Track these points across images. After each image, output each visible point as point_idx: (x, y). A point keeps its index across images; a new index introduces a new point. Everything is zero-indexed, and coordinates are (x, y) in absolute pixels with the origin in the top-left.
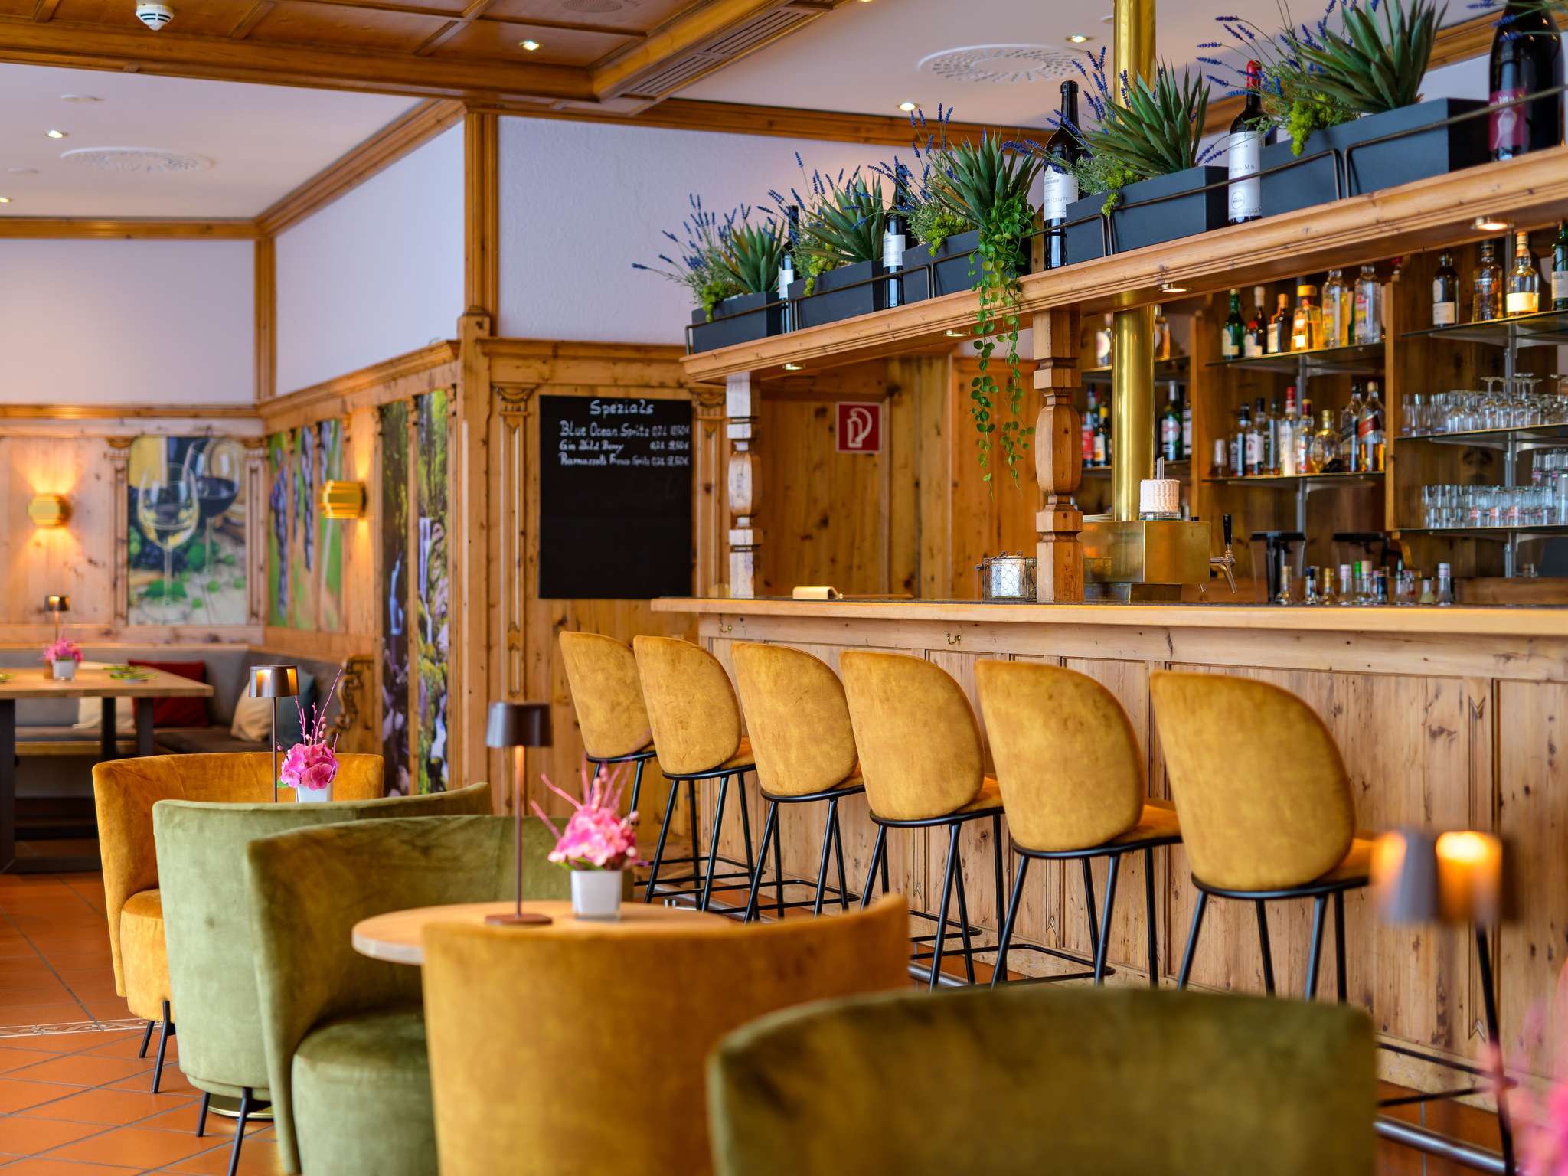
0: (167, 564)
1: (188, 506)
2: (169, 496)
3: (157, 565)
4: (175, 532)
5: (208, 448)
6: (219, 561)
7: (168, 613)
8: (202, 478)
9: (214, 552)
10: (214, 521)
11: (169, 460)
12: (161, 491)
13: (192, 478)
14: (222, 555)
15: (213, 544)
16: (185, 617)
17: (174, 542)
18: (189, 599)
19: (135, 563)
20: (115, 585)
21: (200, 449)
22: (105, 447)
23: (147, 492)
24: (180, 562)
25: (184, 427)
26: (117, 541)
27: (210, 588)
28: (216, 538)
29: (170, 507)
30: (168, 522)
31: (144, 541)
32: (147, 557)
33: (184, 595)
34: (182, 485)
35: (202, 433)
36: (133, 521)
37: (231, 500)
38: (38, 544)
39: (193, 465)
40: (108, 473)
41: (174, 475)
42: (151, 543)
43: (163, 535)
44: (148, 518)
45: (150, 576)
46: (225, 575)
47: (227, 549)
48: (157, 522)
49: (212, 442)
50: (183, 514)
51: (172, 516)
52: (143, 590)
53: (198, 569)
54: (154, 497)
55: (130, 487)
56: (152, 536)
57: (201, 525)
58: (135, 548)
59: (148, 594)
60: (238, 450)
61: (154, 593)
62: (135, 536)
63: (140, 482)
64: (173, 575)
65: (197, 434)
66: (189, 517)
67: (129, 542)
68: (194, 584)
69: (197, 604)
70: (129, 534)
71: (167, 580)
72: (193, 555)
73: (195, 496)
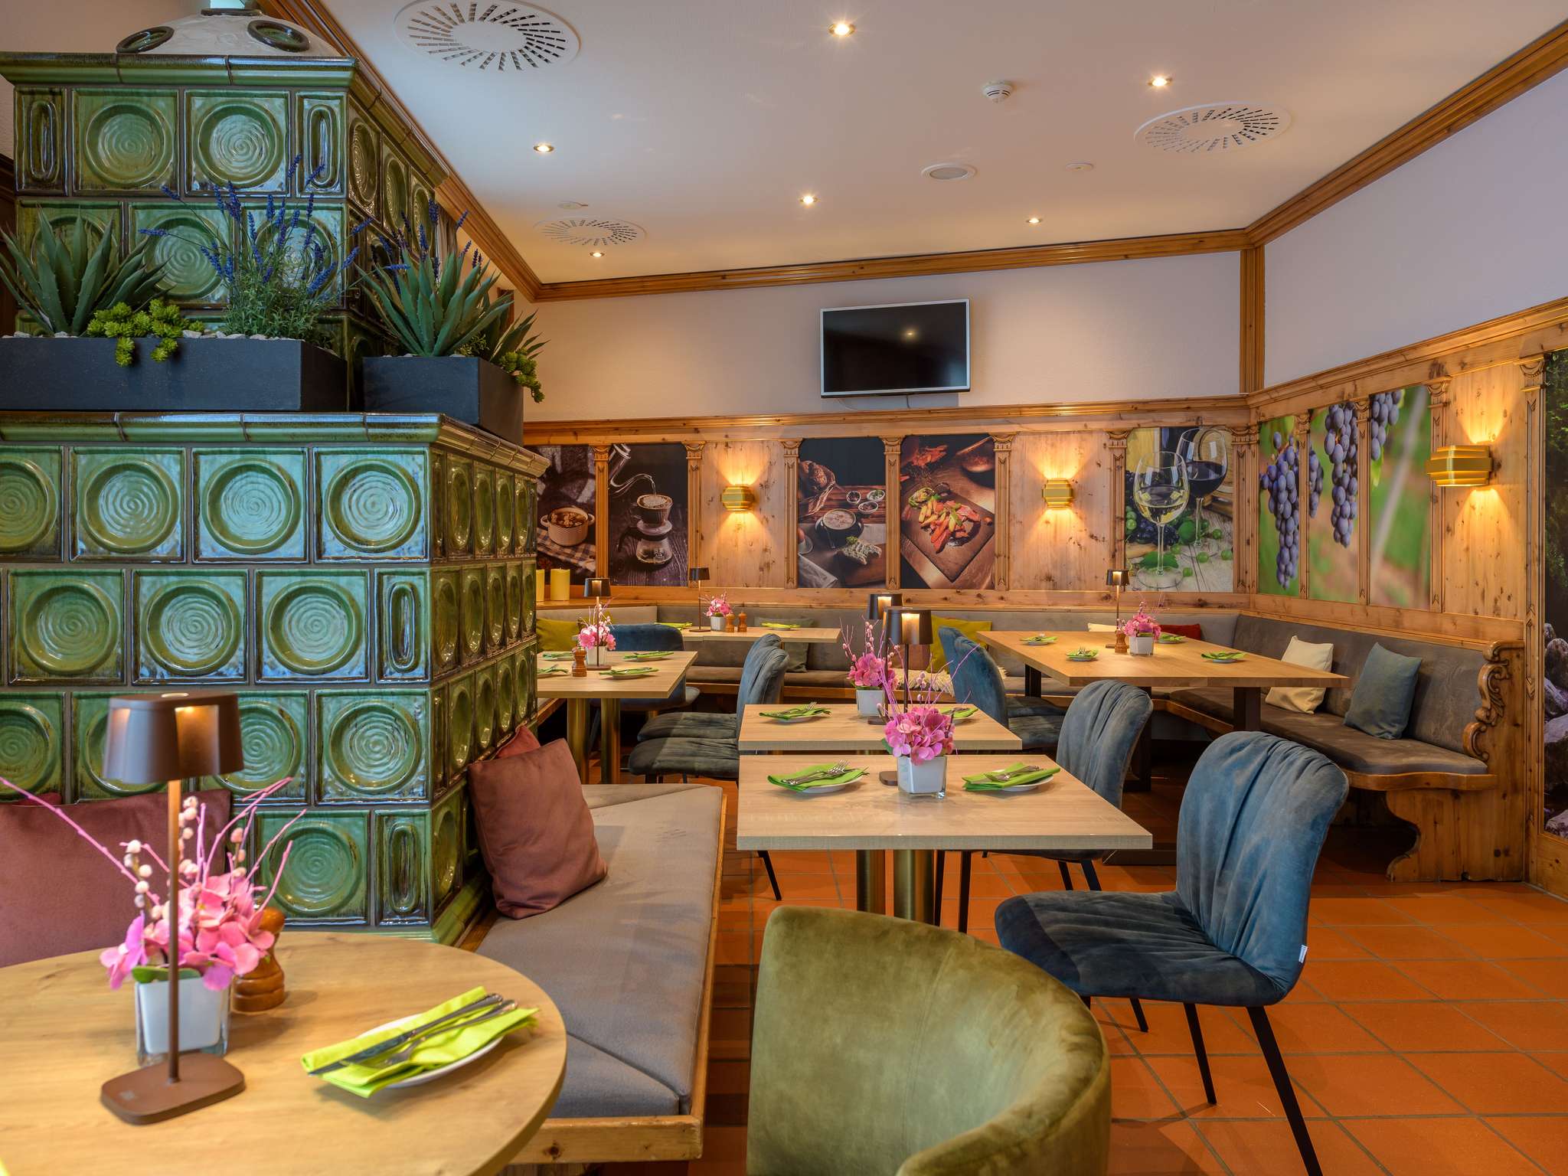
0: (1160, 538)
1: (1179, 489)
2: (1162, 479)
3: (1152, 539)
4: (1167, 511)
5: (1197, 437)
6: (1208, 536)
7: (1161, 581)
8: (1193, 462)
9: (1203, 528)
10: (1207, 500)
11: (1162, 448)
12: (1154, 474)
13: (1183, 462)
14: (1211, 530)
15: (1202, 520)
16: (1176, 584)
17: (1165, 519)
18: (1180, 569)
19: (1131, 537)
20: (1114, 556)
21: (1190, 438)
22: (1105, 438)
23: (1143, 476)
24: (1171, 537)
25: (1177, 420)
26: (1116, 520)
27: (1199, 560)
28: (1205, 515)
29: (1163, 489)
30: (1160, 502)
31: (1139, 518)
32: (1143, 533)
33: (1176, 566)
34: (1174, 469)
35: (1193, 424)
36: (1130, 501)
37: (1219, 481)
38: (1047, 522)
39: (1184, 453)
40: (1107, 460)
41: (1167, 461)
42: (1146, 520)
43: (1156, 513)
44: (1143, 499)
45: (1146, 549)
46: (1213, 547)
47: (1215, 525)
48: (1151, 502)
49: (1202, 430)
50: (1175, 495)
51: (1166, 496)
52: (1138, 560)
53: (1189, 542)
54: (1148, 481)
55: (1127, 472)
56: (1147, 514)
57: (1191, 503)
58: (1131, 524)
59: (1142, 564)
60: (1226, 438)
61: (1148, 564)
62: (1131, 514)
63: (1135, 467)
64: (1165, 548)
65: (1188, 424)
66: (1180, 498)
67: (1126, 520)
68: (1184, 556)
69: (1187, 574)
70: (1126, 513)
71: (1160, 552)
72: (1184, 529)
73: (1185, 478)
